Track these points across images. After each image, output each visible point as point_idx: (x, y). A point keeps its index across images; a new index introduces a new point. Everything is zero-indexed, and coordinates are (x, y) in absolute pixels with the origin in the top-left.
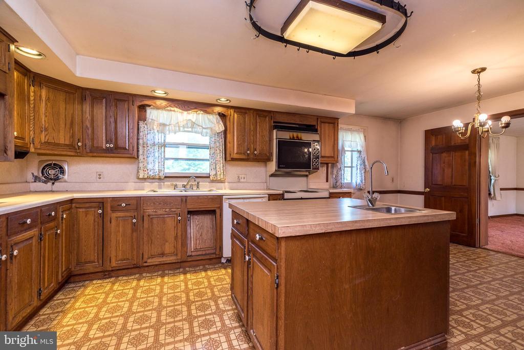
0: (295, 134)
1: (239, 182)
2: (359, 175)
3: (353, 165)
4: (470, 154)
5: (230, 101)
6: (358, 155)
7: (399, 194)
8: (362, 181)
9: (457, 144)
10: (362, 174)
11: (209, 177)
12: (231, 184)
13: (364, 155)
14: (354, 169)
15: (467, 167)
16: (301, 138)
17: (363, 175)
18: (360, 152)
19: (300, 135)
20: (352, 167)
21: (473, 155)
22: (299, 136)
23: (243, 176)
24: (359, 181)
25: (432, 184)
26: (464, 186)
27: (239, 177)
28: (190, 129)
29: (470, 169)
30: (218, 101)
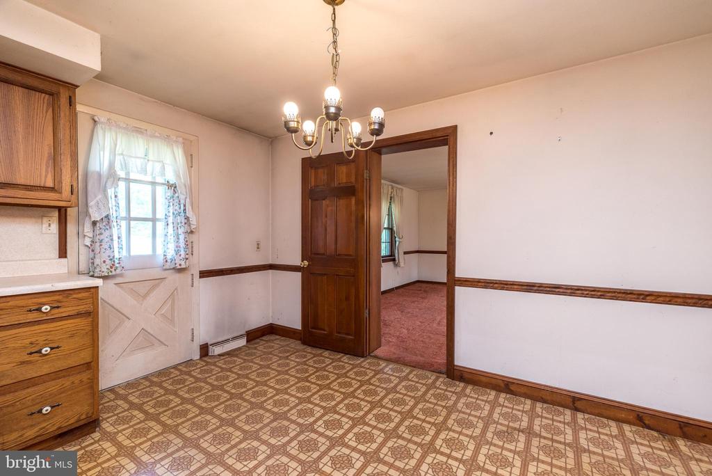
2: (171, 239)
3: (158, 216)
4: (357, 203)
6: (170, 193)
7: (270, 271)
8: (177, 252)
9: (342, 185)
10: (178, 235)
13: (182, 194)
14: (160, 226)
15: (353, 225)
17: (182, 237)
18: (172, 187)
20: (154, 220)
21: (360, 203)
24: (171, 253)
25: (311, 254)
26: (350, 255)
29: (357, 227)
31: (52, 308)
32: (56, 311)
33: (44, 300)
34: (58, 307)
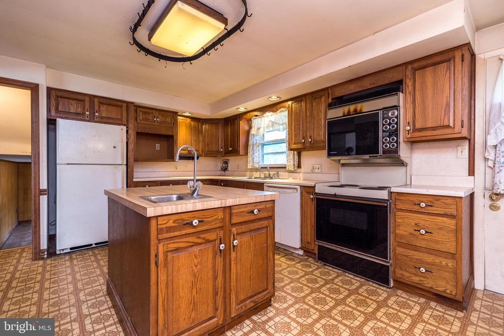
0: (352, 108)
1: (313, 172)
5: (280, 98)
11: (286, 168)
12: (305, 174)
16: (361, 110)
19: (359, 106)
22: (359, 109)
23: (317, 166)
27: (313, 167)
28: (271, 129)
30: (270, 99)
31: (427, 206)
32: (430, 208)
33: (423, 199)
34: (431, 206)
